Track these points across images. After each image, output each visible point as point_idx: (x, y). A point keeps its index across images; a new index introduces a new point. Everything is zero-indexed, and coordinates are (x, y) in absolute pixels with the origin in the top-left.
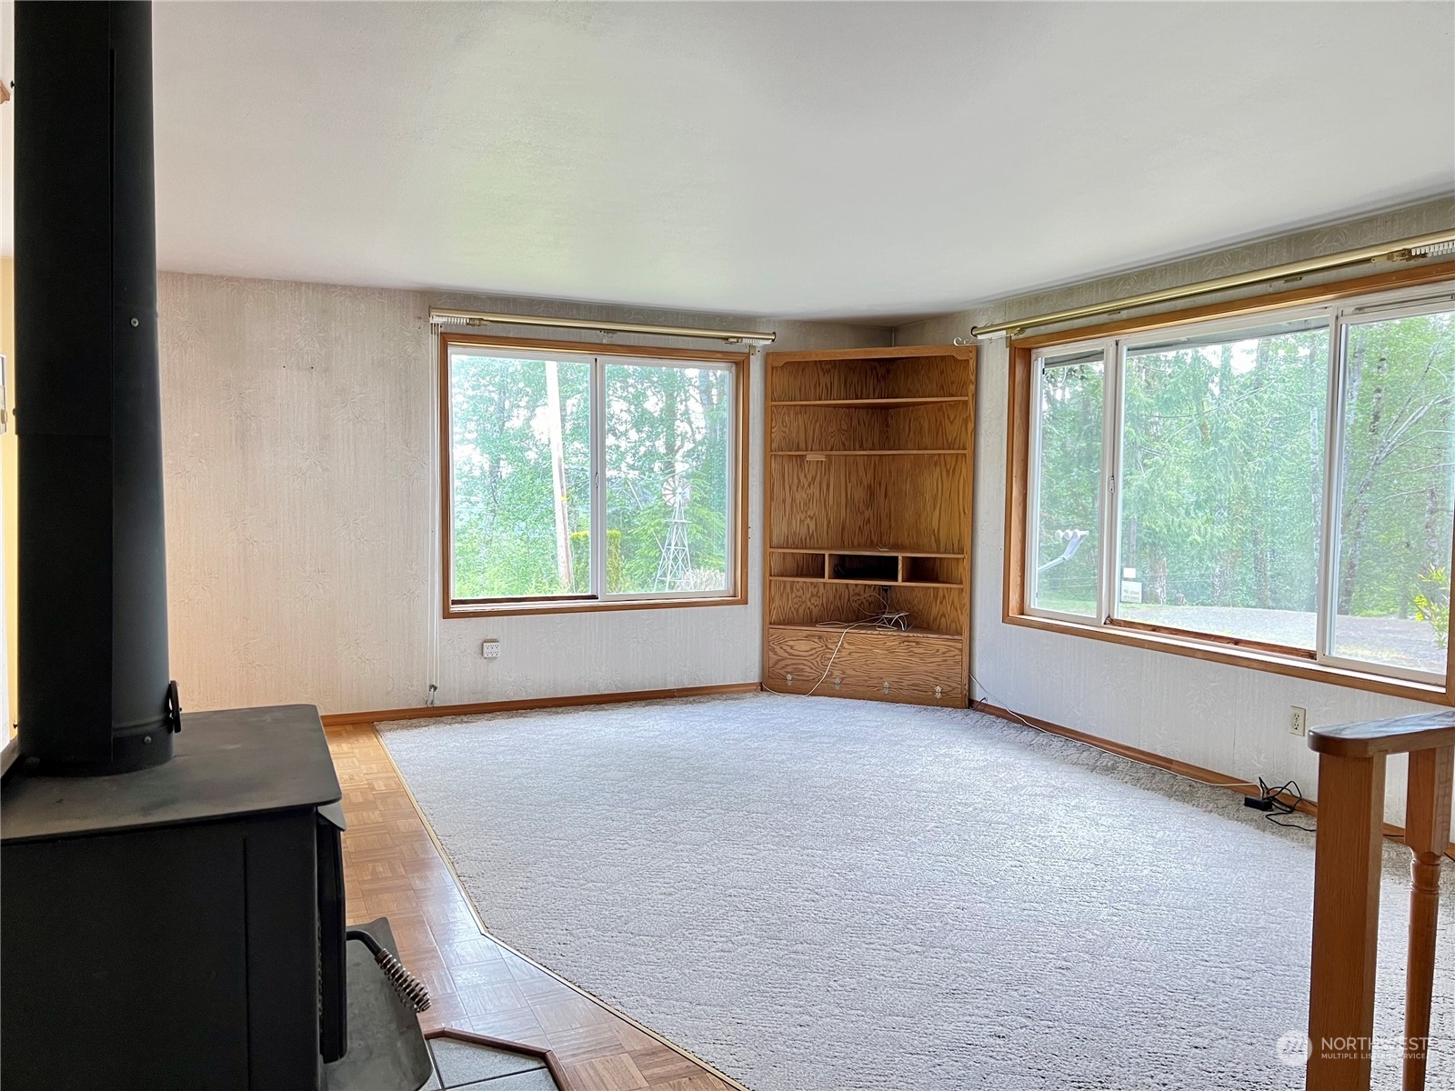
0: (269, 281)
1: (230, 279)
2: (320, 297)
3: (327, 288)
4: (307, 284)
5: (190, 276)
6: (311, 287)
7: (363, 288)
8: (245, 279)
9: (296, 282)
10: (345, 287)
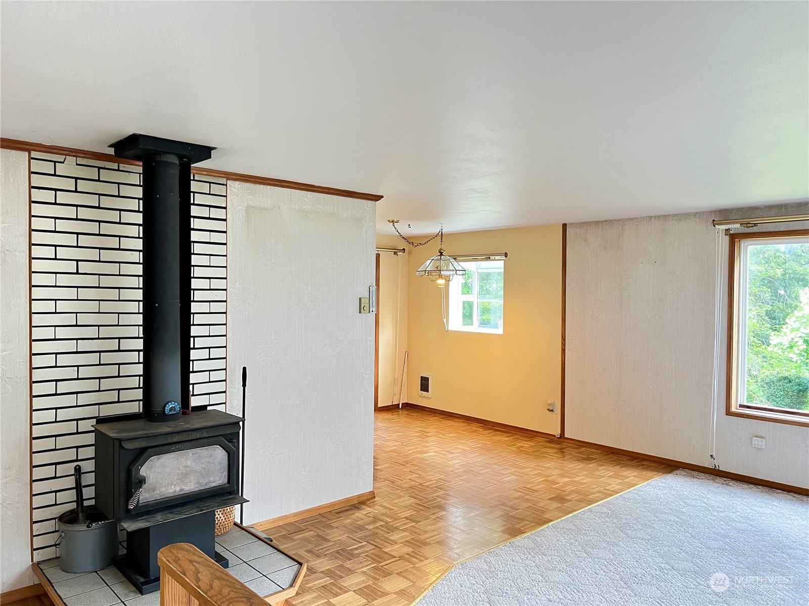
0: (636, 218)
1: (619, 220)
2: (661, 222)
3: (665, 217)
4: (655, 217)
5: (602, 222)
6: (657, 218)
7: (685, 214)
8: (626, 219)
9: (649, 217)
10: (675, 215)
